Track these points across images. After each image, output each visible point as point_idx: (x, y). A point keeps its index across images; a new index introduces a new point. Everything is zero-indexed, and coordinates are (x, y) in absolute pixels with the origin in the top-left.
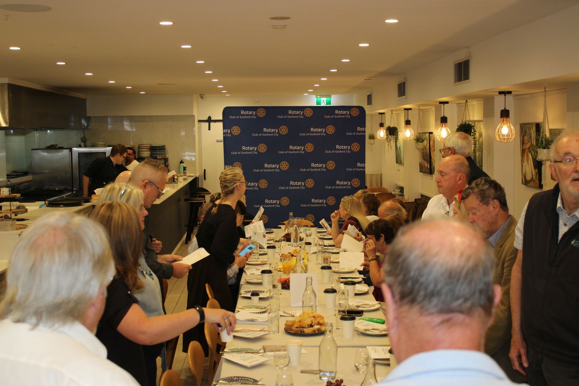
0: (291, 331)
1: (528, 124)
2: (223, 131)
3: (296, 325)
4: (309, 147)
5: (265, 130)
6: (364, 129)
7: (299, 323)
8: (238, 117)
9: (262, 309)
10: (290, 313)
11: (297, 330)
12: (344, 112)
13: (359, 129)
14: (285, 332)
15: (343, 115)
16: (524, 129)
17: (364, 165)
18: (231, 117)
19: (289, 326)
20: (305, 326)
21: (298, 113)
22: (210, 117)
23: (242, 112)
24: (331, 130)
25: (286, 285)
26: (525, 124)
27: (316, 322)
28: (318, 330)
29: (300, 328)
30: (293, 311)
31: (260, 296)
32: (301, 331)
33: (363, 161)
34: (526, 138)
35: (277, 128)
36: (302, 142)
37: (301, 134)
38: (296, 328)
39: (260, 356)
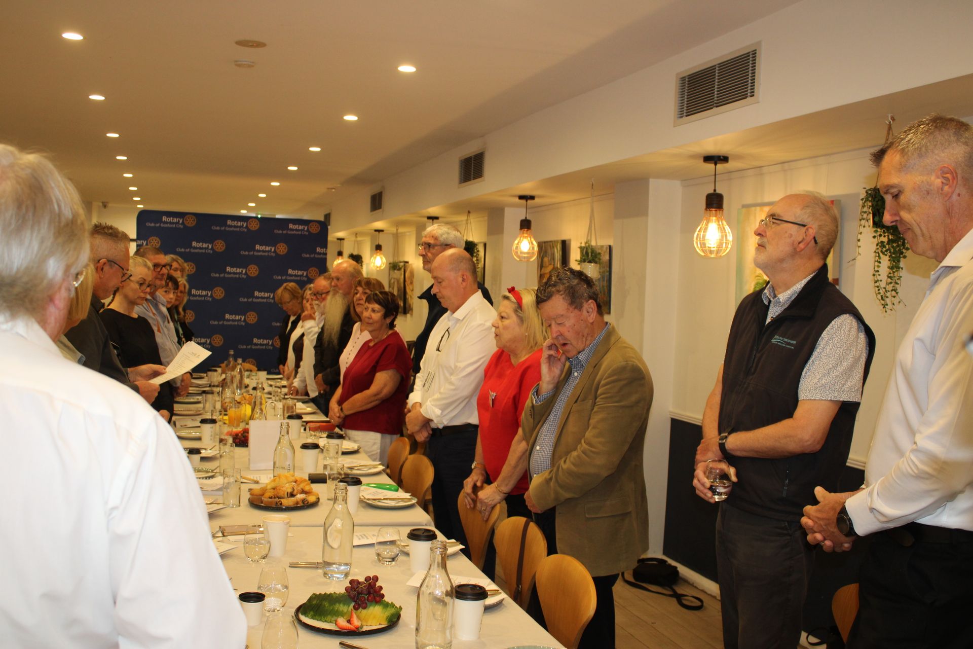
0: (258, 503)
1: (551, 242)
3: (268, 494)
4: (253, 270)
5: (194, 244)
6: (325, 251)
7: (272, 491)
8: (158, 225)
9: (207, 472)
10: (252, 478)
11: (271, 502)
12: (301, 228)
13: (318, 250)
14: (249, 506)
15: (298, 230)
16: (544, 248)
18: (148, 224)
19: (256, 495)
20: (282, 496)
21: (239, 224)
23: (164, 219)
24: (282, 249)
25: (241, 440)
26: (545, 242)
27: (299, 488)
28: (303, 501)
29: (275, 498)
30: (255, 476)
31: (202, 455)
32: (277, 503)
34: (546, 259)
35: (212, 242)
36: (244, 262)
37: (243, 253)
38: (270, 498)
39: (219, 541)
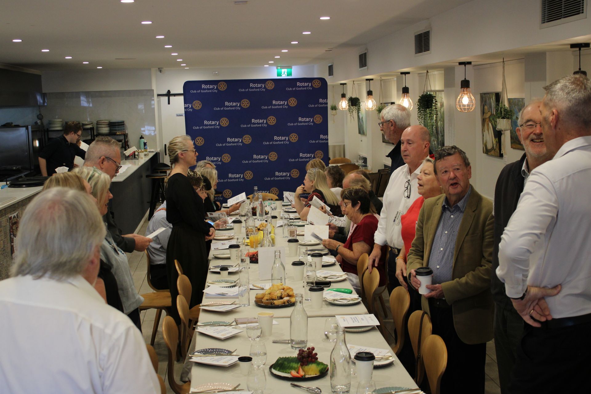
0: (260, 303)
1: (488, 94)
2: (184, 105)
3: (266, 298)
4: (272, 120)
5: (227, 103)
6: (326, 101)
7: (269, 295)
8: (199, 91)
9: (232, 283)
10: (260, 286)
11: (267, 303)
12: (306, 84)
13: (321, 100)
14: (255, 305)
15: (304, 87)
16: (484, 98)
17: (327, 137)
18: (192, 91)
19: (259, 298)
20: (275, 298)
21: (259, 85)
22: (169, 91)
23: (203, 86)
24: (293, 102)
25: (254, 259)
26: (485, 94)
27: (286, 293)
28: (288, 301)
29: (270, 300)
30: (262, 284)
31: (229, 271)
32: (272, 303)
33: (326, 133)
34: (486, 107)
35: (239, 101)
36: (264, 115)
37: (263, 107)
38: (267, 300)
39: (233, 328)
